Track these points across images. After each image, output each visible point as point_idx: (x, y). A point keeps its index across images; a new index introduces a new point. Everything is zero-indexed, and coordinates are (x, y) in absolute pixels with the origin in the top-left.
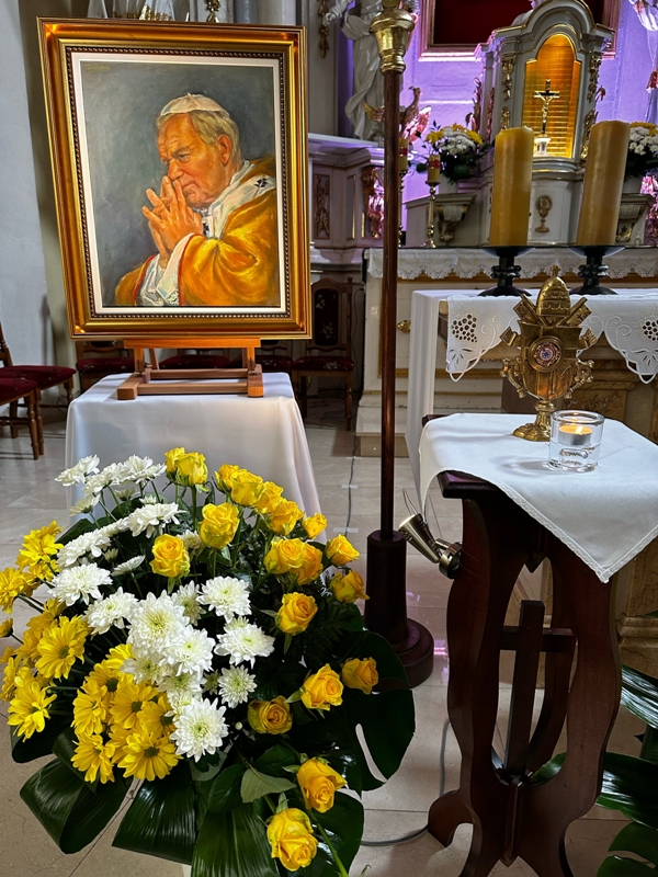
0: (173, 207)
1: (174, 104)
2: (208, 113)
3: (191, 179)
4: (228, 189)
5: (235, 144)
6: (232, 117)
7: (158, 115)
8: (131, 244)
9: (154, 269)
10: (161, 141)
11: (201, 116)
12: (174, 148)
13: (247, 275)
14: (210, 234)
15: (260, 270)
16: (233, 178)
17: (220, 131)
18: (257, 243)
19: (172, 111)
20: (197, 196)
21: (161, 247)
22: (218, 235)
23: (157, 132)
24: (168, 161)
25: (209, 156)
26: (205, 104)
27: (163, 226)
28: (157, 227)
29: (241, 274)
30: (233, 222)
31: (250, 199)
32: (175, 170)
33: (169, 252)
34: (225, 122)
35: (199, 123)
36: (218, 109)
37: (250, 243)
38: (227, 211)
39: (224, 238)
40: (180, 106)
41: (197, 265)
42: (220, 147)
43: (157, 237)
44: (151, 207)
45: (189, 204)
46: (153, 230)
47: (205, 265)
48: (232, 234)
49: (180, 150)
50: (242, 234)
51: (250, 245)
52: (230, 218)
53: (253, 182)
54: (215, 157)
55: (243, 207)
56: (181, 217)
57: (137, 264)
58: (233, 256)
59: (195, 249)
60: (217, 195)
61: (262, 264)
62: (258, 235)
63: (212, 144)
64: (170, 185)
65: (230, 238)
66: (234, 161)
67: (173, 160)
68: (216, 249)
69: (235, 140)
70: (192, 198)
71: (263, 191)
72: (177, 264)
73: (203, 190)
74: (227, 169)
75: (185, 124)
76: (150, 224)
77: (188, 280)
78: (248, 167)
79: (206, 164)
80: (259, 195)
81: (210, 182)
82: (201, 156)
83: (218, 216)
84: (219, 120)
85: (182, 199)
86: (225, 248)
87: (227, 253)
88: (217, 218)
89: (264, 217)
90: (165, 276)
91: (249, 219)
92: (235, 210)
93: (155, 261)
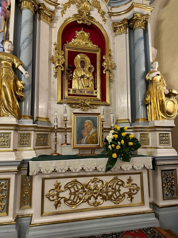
7: (84, 122)
10: (84, 125)
12: (86, 125)
15: (96, 139)
17: (91, 124)
18: (95, 136)
21: (84, 137)
28: (83, 135)
31: (95, 131)
32: (86, 128)
34: (92, 123)
35: (89, 123)
36: (91, 121)
39: (91, 136)
40: (87, 121)
41: (88, 139)
44: (83, 132)
47: (89, 139)
50: (94, 135)
53: (95, 129)
59: (88, 137)
60: (91, 131)
69: (93, 125)
72: (86, 139)
73: (89, 130)
74: (92, 128)
75: (87, 123)
77: (87, 141)
78: (94, 128)
79: (89, 127)
85: (87, 131)
86: (91, 137)
88: (90, 133)
89: (96, 133)
90: (84, 140)
91: (94, 133)
92: (93, 132)
93: (83, 139)
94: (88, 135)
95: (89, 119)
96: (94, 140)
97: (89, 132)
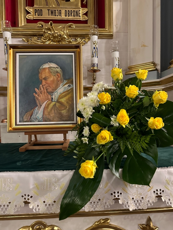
1: (44, 65)
2: (54, 67)
3: (48, 85)
4: (59, 88)
5: (61, 76)
6: (61, 68)
7: (39, 68)
9: (36, 111)
10: (40, 75)
11: (52, 68)
12: (44, 77)
14: (54, 100)
15: (68, 110)
16: (61, 85)
17: (57, 72)
18: (67, 103)
19: (44, 67)
20: (50, 90)
21: (38, 104)
22: (56, 101)
23: (39, 73)
24: (42, 80)
26: (53, 65)
27: (39, 98)
28: (37, 99)
29: (62, 112)
30: (61, 97)
31: (66, 90)
32: (44, 82)
33: (41, 106)
34: (59, 70)
35: (51, 70)
36: (57, 66)
37: (65, 103)
38: (59, 94)
39: (58, 101)
40: (46, 66)
41: (49, 109)
42: (57, 76)
43: (37, 101)
44: (36, 93)
45: (47, 92)
47: (51, 109)
48: (60, 100)
49: (45, 77)
50: (63, 100)
52: (59, 96)
53: (67, 86)
54: (55, 79)
55: (64, 93)
56: (45, 96)
57: (31, 109)
58: (60, 107)
59: (49, 104)
60: (56, 89)
62: (68, 100)
63: (55, 76)
65: (59, 101)
66: (61, 80)
67: (43, 80)
68: (55, 105)
69: (62, 74)
70: (48, 90)
71: (69, 88)
72: (43, 109)
73: (52, 88)
75: (47, 70)
76: (35, 98)
77: (46, 113)
78: (65, 82)
79: (53, 81)
81: (54, 86)
82: (52, 79)
84: (57, 69)
85: (45, 91)
86: (58, 104)
87: (58, 106)
88: (56, 96)
89: (70, 95)
90: (39, 113)
91: (65, 96)
92: (61, 94)
93: (36, 108)
94: (49, 101)
95: (51, 60)
96: (64, 112)
97: (51, 93)
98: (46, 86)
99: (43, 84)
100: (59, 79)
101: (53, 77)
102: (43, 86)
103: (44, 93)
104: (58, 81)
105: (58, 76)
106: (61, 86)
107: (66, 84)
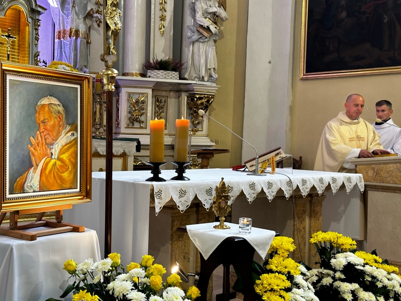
0: (40, 145)
1: (43, 100)
2: (55, 105)
3: (47, 132)
4: (61, 137)
5: (64, 118)
6: (63, 107)
7: (37, 104)
8: (23, 162)
9: (31, 174)
10: (37, 115)
11: (53, 106)
12: (42, 119)
13: (66, 175)
14: (53, 157)
15: (70, 172)
16: (63, 132)
17: (59, 112)
18: (70, 160)
19: (42, 103)
20: (49, 140)
21: (34, 164)
22: (56, 157)
23: (36, 112)
24: (39, 124)
25: (54, 123)
26: (54, 101)
27: (36, 154)
28: (33, 154)
29: (64, 175)
30: (62, 152)
31: (68, 141)
32: (42, 129)
33: (37, 166)
34: (61, 109)
35: (52, 109)
36: (59, 103)
37: (68, 161)
38: (60, 147)
40: (45, 101)
41: (47, 172)
43: (33, 159)
44: (32, 145)
45: (46, 144)
46: (32, 156)
47: (50, 171)
48: (61, 157)
49: (44, 120)
50: (65, 157)
51: (67, 161)
52: (61, 150)
53: (70, 134)
54: (57, 123)
55: (66, 145)
56: (43, 149)
57: (24, 172)
58: (61, 167)
59: (47, 164)
61: (71, 170)
62: (70, 157)
63: (56, 117)
64: (39, 135)
65: (60, 158)
66: (63, 125)
67: (41, 124)
68: (55, 163)
69: (64, 116)
70: (47, 141)
71: (73, 138)
72: (40, 171)
73: (52, 137)
74: (61, 128)
75: (47, 109)
76: (31, 153)
77: (44, 178)
78: (68, 128)
79: (53, 126)
80: (71, 140)
81: (54, 134)
82: (52, 123)
83: (57, 149)
84: (59, 108)
85: (44, 142)
86: (58, 163)
87: (59, 165)
89: (72, 150)
90: (35, 177)
91: (67, 150)
92: (63, 146)
93: (32, 170)
94: (48, 157)
95: (51, 92)
97: (50, 145)
98: (45, 133)
99: (41, 131)
100: (61, 123)
101: (54, 120)
102: (40, 133)
103: (41, 145)
104: (60, 127)
105: (60, 118)
106: (63, 135)
107: (69, 131)
